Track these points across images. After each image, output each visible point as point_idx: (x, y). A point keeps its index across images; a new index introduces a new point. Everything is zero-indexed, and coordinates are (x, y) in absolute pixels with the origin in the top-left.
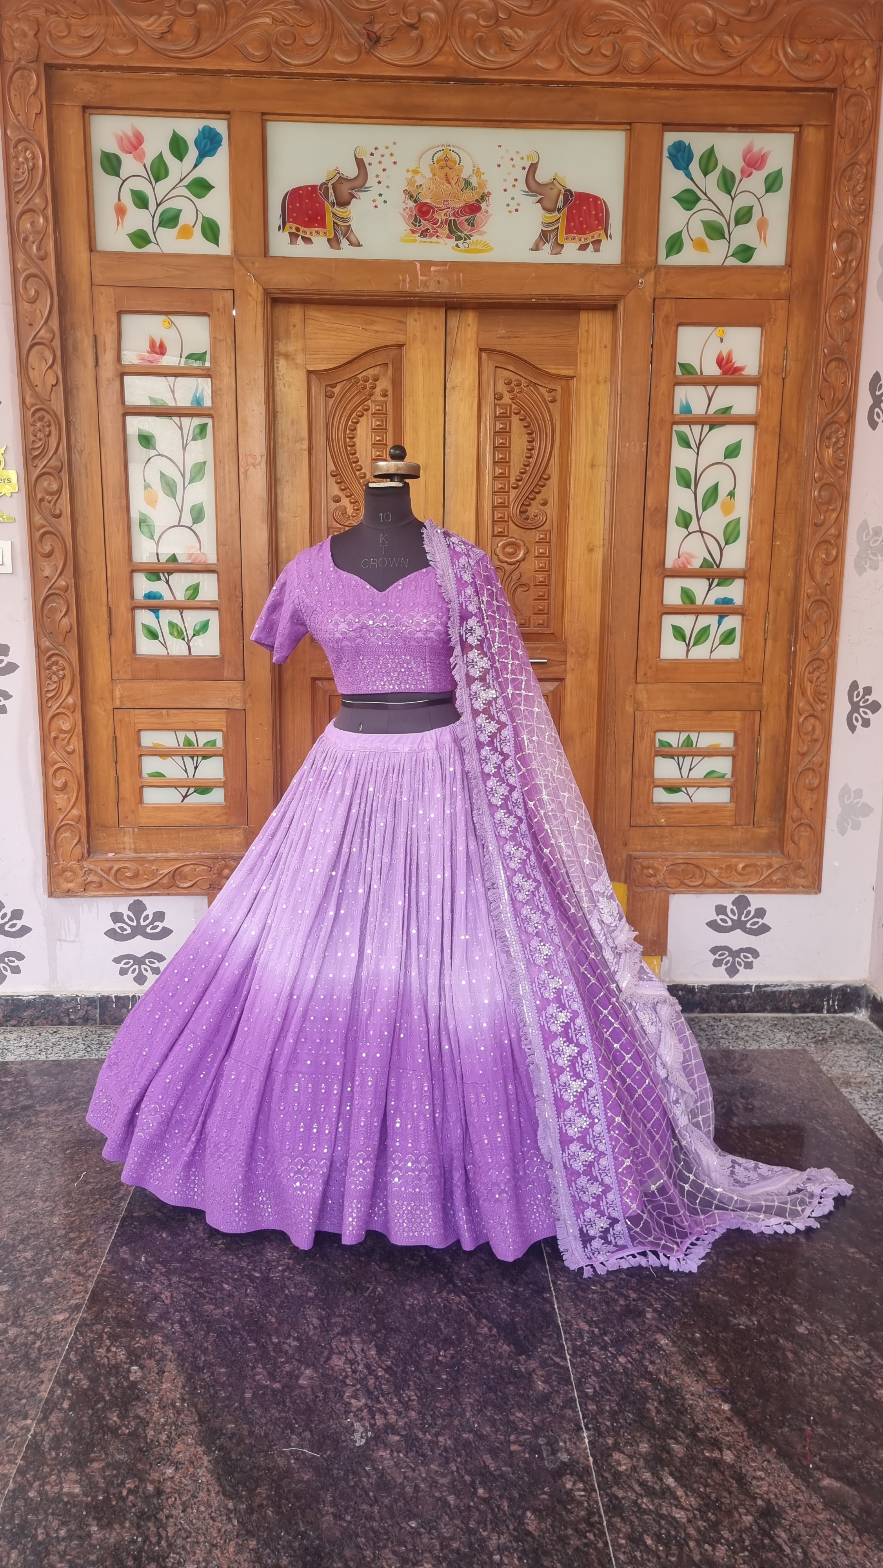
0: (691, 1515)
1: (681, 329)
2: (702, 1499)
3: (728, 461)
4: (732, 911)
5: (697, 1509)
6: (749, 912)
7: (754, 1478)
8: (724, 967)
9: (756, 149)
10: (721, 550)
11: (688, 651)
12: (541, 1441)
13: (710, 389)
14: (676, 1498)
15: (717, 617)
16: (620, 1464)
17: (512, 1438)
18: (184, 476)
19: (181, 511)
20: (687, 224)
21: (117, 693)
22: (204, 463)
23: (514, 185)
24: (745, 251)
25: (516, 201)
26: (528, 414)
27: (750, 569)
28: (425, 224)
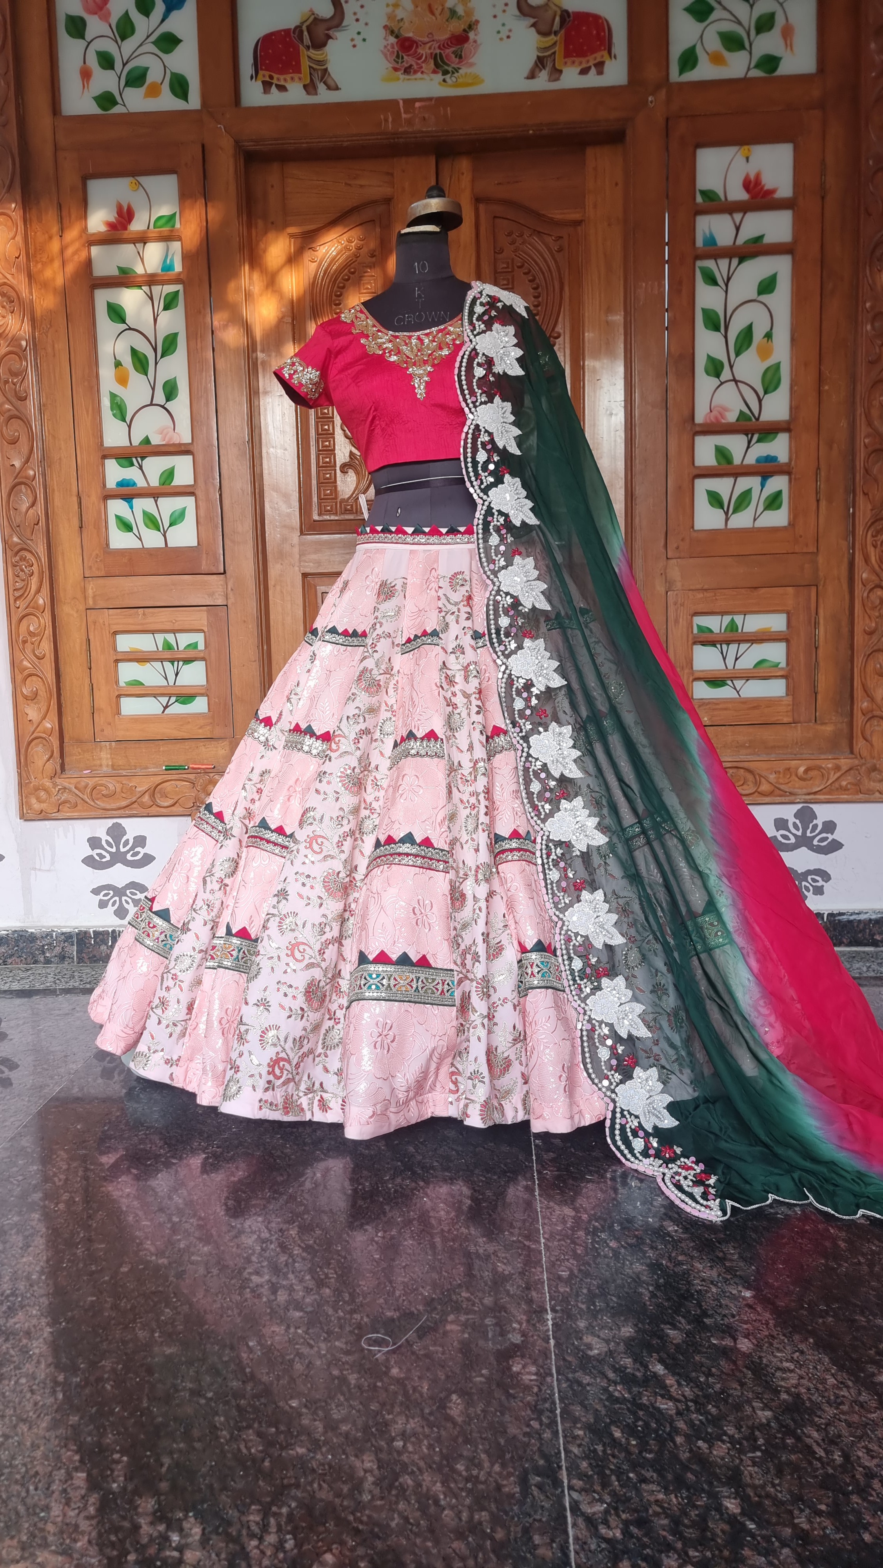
0: (681, 1406)
1: (699, 151)
2: (702, 1389)
3: (762, 298)
4: (795, 825)
5: (692, 1401)
6: (816, 826)
7: (778, 1369)
10: (760, 401)
11: (727, 520)
12: (488, 1321)
13: (737, 216)
14: (664, 1387)
15: (758, 480)
16: (591, 1349)
17: (451, 1317)
18: (155, 350)
19: (153, 389)
20: (701, 37)
21: (90, 592)
22: (176, 335)
23: (504, 11)
24: (770, 62)
25: (507, 27)
26: (532, 266)
27: (795, 420)
28: (409, 60)
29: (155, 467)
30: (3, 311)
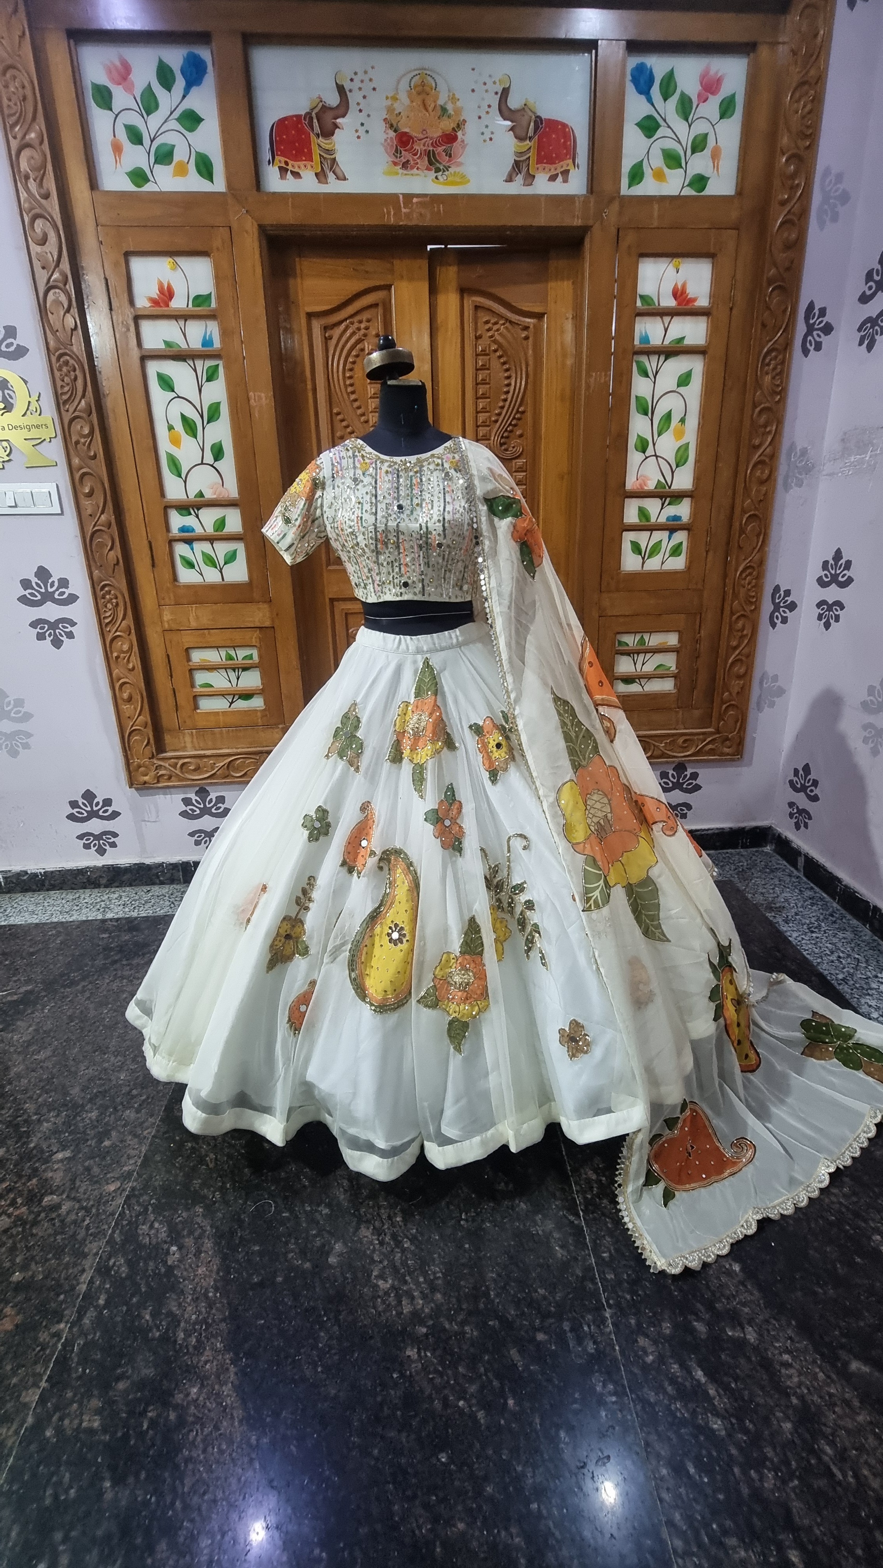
0: (728, 1426)
1: (641, 259)
2: (737, 1399)
3: (680, 389)
5: (733, 1416)
6: (686, 776)
7: (782, 1364)
9: (712, 74)
10: (673, 472)
11: (643, 563)
13: (667, 319)
14: (710, 1400)
15: (667, 534)
16: (646, 1354)
17: (537, 1323)
18: (202, 417)
19: (203, 450)
20: (648, 152)
21: (165, 618)
22: (219, 403)
23: (487, 113)
24: (700, 181)
25: (490, 129)
26: (505, 351)
27: (696, 489)
28: (406, 155)
29: (209, 518)
30: (66, 379)
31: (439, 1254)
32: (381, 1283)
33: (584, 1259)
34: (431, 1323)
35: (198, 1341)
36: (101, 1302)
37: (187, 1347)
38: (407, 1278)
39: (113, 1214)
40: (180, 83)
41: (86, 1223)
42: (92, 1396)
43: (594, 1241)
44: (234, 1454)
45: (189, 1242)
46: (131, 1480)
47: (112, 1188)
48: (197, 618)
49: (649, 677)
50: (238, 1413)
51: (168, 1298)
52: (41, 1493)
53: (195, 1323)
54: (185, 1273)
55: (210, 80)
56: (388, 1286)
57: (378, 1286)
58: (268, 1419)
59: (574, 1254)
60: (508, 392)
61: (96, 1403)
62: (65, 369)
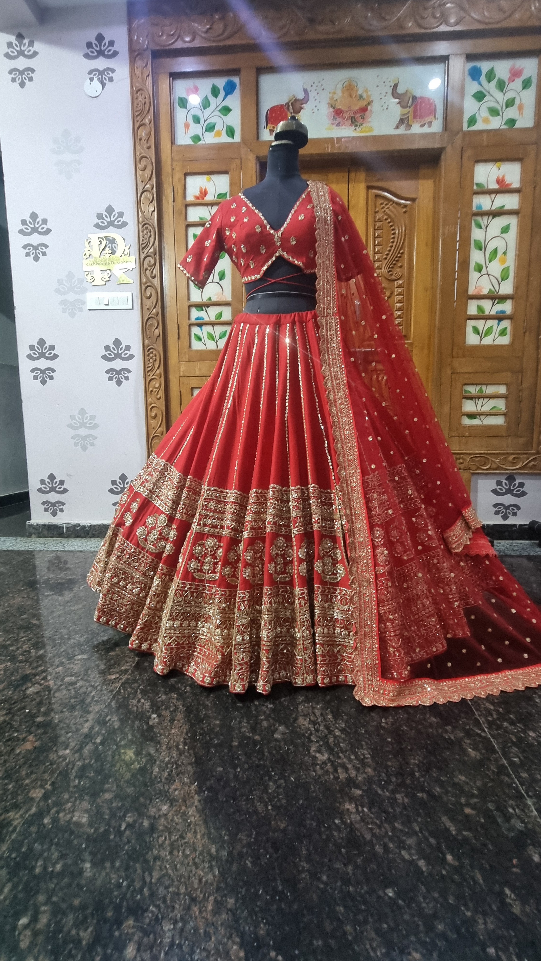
1: (476, 164)
3: (503, 235)
4: (506, 484)
6: (515, 485)
8: (500, 515)
9: (517, 67)
10: (499, 284)
11: (481, 340)
13: (493, 196)
15: (496, 322)
20: (479, 109)
21: (182, 369)
23: (386, 95)
24: (512, 122)
25: (387, 104)
26: (392, 220)
27: (516, 293)
28: (339, 120)
29: (213, 312)
30: (145, 236)
31: (367, 744)
32: (318, 755)
33: (496, 760)
34: (365, 788)
35: (169, 775)
36: (98, 741)
37: (160, 778)
38: (341, 755)
39: (112, 691)
40: (222, 93)
41: (92, 694)
42: (84, 800)
43: (503, 749)
44: (197, 860)
45: (166, 713)
46: (108, 865)
47: (113, 677)
48: (200, 369)
49: (487, 414)
50: (201, 829)
51: (147, 745)
52: (34, 863)
53: (167, 764)
54: (162, 731)
55: (237, 92)
56: (325, 758)
57: (315, 758)
58: (226, 838)
59: (486, 756)
60: (393, 242)
61: (85, 805)
62: (145, 232)
